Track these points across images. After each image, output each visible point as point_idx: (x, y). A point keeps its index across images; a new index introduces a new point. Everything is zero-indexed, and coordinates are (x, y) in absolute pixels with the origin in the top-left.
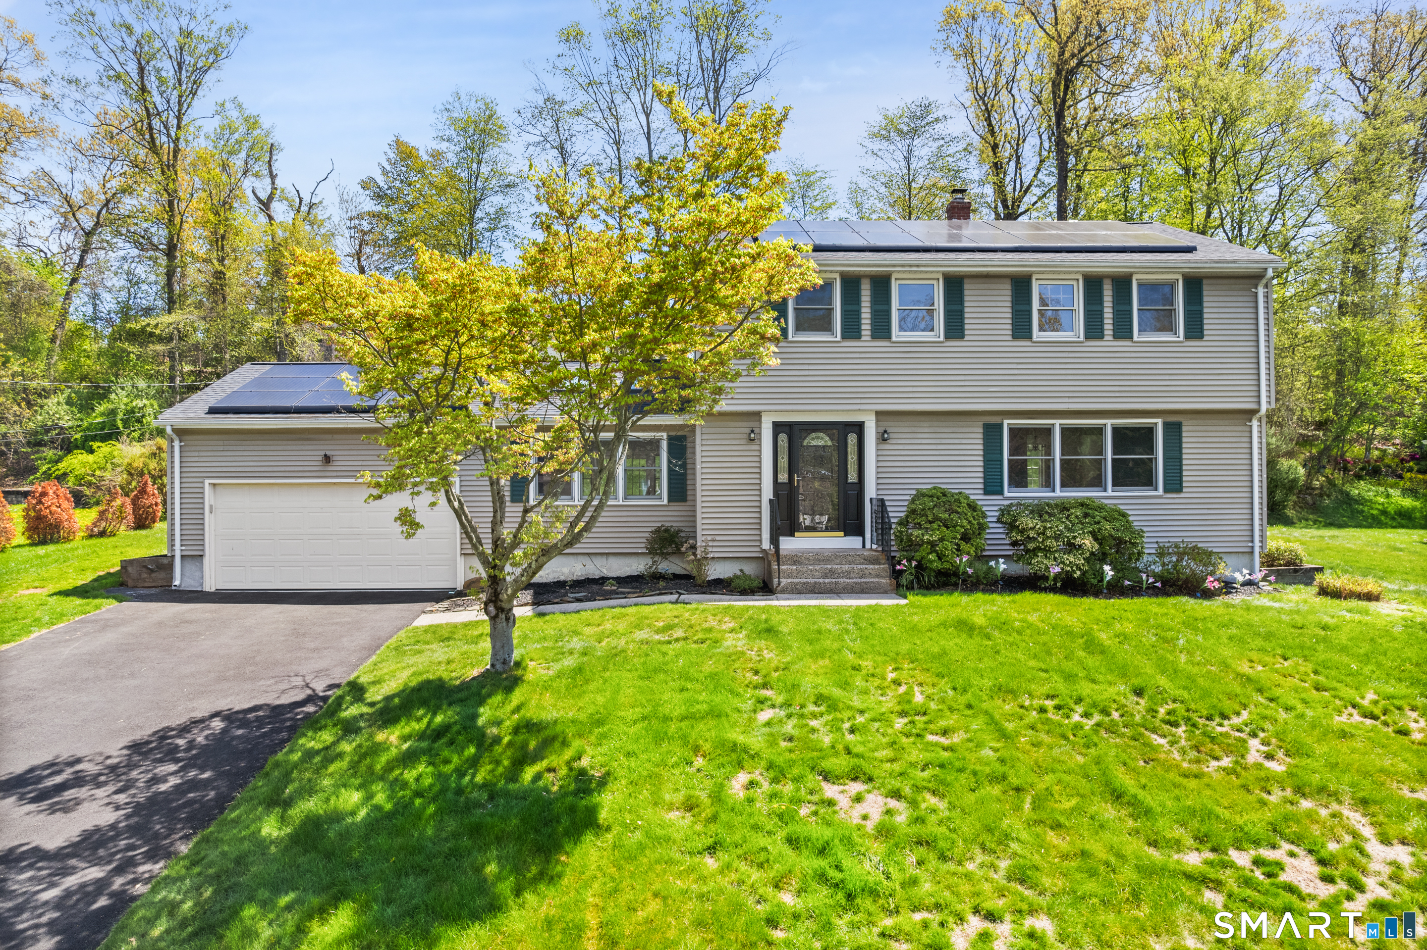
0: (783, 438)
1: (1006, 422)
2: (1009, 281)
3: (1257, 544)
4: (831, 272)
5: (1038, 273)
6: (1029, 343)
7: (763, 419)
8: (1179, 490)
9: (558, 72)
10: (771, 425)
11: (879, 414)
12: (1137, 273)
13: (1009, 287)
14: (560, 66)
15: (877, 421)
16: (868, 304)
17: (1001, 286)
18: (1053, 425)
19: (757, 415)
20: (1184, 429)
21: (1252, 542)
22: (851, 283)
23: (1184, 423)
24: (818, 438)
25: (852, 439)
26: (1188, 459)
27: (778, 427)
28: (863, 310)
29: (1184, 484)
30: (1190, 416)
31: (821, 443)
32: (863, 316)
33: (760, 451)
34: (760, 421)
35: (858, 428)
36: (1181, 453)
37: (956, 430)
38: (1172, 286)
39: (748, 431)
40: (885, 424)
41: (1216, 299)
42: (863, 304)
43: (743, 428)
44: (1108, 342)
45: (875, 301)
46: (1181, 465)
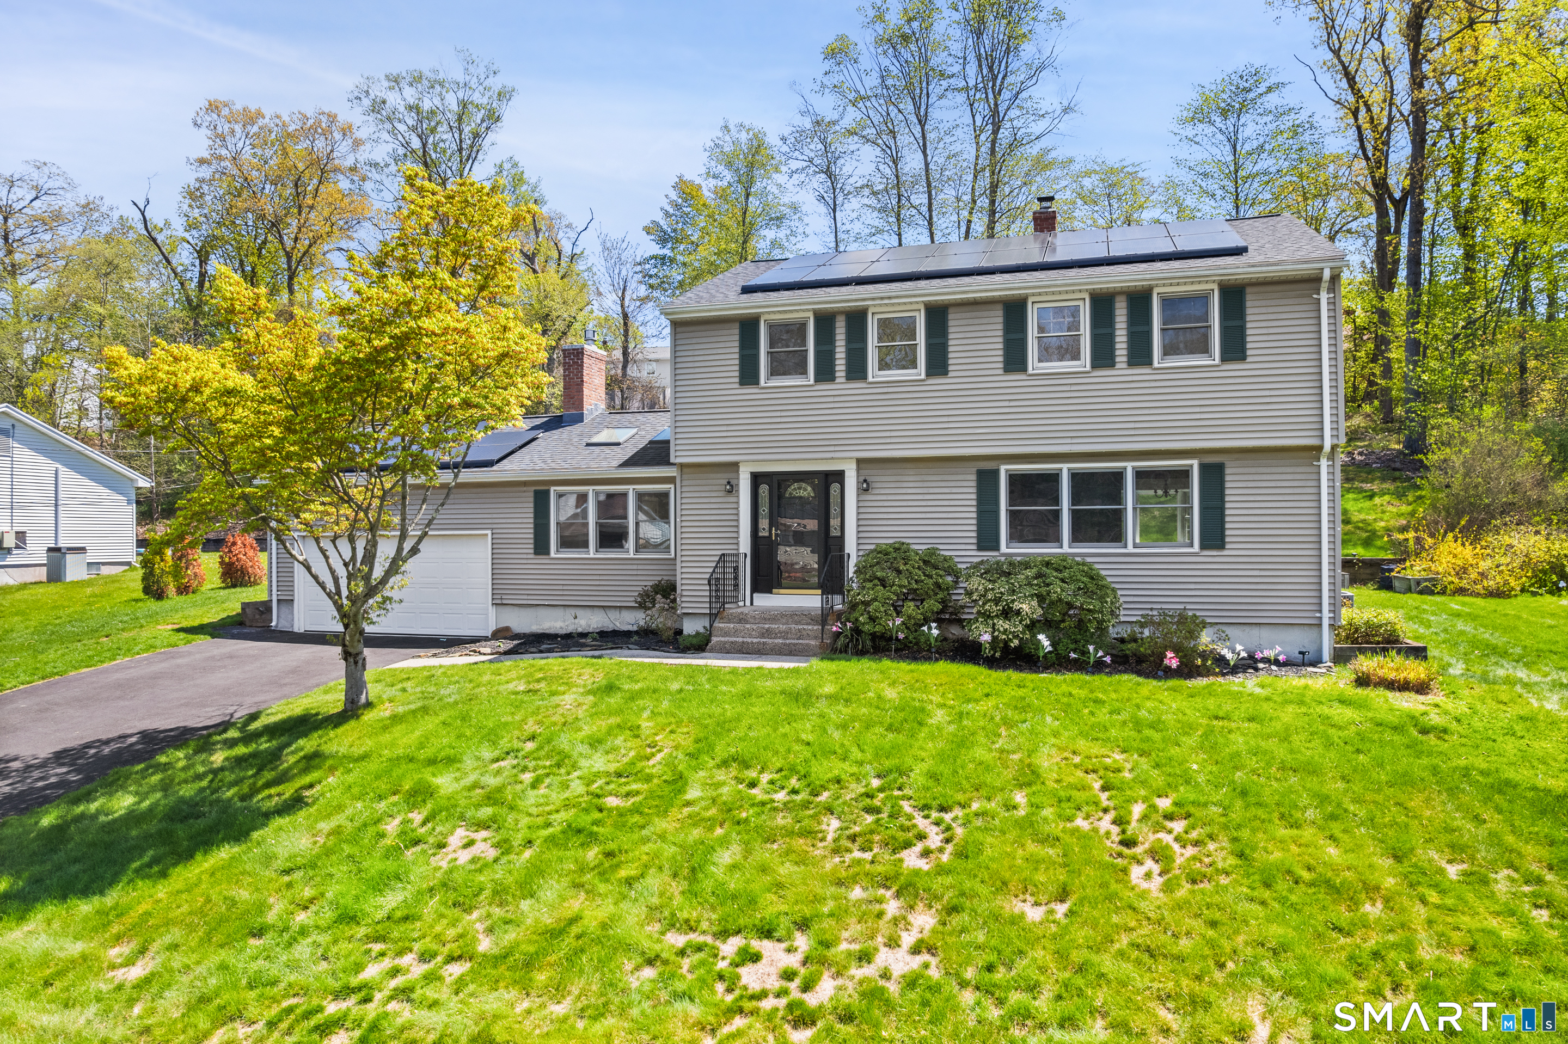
0: (764, 489)
1: (1003, 469)
2: (1000, 307)
3: (1326, 614)
4: (803, 311)
5: (1033, 295)
6: (1023, 377)
7: (741, 469)
8: (1221, 545)
9: (827, 90)
10: (749, 476)
11: (860, 462)
12: (1157, 286)
13: (1000, 313)
14: (828, 83)
15: (858, 470)
16: (843, 343)
17: (992, 313)
18: (1061, 470)
19: (734, 466)
20: (1228, 471)
21: (1320, 611)
22: (825, 321)
23: (1228, 464)
24: (800, 488)
25: (834, 488)
26: (1231, 508)
27: (757, 479)
28: (838, 350)
29: (1227, 540)
30: (1237, 456)
31: (802, 493)
32: (838, 356)
33: (738, 503)
34: (738, 471)
35: (839, 476)
36: (1223, 501)
37: (946, 477)
38: (1204, 298)
39: (725, 482)
40: (867, 473)
41: (1263, 310)
42: (838, 344)
43: (721, 479)
44: (1121, 369)
45: (849, 340)
46: (1222, 516)
